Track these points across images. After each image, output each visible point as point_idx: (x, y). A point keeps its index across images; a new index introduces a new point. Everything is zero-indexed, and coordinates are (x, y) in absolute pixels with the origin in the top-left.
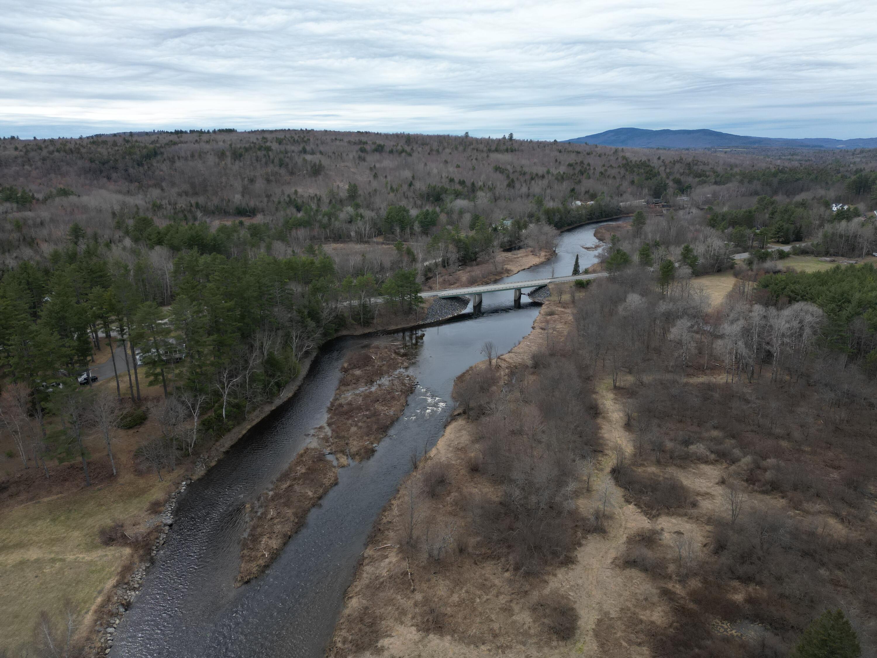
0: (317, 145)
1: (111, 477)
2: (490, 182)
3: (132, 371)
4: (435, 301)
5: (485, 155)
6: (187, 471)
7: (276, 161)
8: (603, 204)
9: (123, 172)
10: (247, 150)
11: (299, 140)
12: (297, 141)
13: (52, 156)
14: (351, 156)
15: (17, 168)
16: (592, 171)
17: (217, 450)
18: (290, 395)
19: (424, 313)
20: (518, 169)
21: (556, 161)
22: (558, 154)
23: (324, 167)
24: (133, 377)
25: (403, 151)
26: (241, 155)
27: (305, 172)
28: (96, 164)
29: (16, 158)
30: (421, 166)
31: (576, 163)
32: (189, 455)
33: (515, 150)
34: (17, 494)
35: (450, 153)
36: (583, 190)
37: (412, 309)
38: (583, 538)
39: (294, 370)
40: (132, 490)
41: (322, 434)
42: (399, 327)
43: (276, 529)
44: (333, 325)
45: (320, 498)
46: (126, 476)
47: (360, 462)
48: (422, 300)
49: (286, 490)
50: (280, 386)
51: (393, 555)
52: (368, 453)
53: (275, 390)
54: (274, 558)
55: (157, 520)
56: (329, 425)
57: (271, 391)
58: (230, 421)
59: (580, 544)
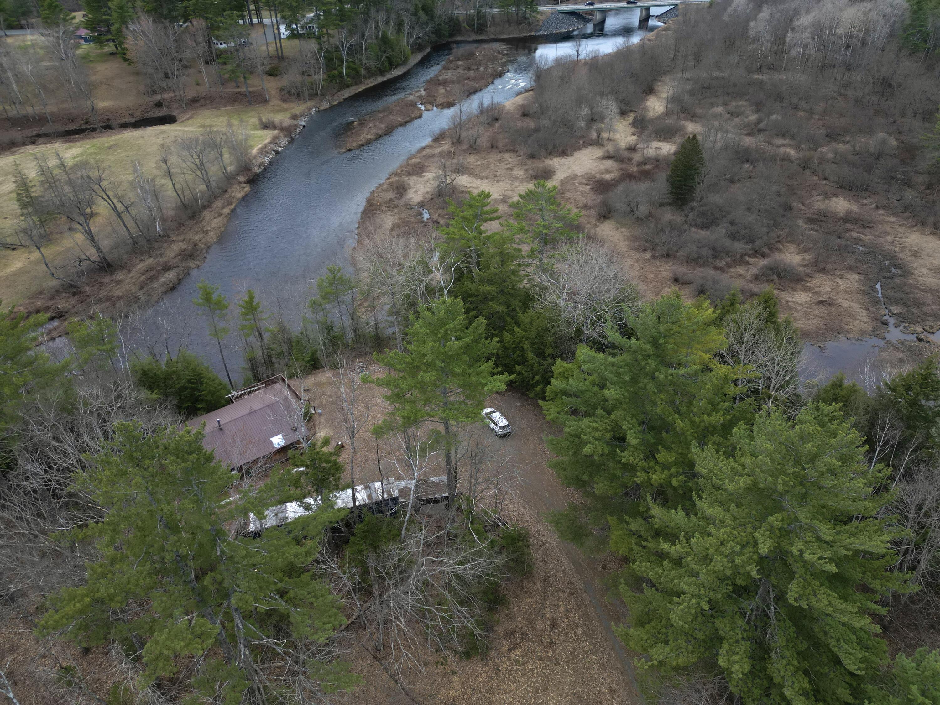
1: (265, 101)
3: (278, 41)
4: (552, 15)
6: (316, 104)
17: (339, 97)
18: (400, 73)
19: (538, 25)
24: (278, 44)
32: (317, 94)
34: (205, 105)
37: (526, 18)
38: (585, 147)
39: (405, 53)
40: (279, 108)
41: (418, 94)
42: (511, 36)
43: (372, 132)
44: (447, 26)
45: (406, 122)
46: (275, 102)
47: (442, 109)
48: (538, 13)
49: (383, 117)
50: (392, 64)
51: (446, 146)
52: (450, 105)
53: (387, 64)
54: (369, 142)
55: (295, 122)
56: (425, 90)
57: (383, 63)
58: (349, 79)
59: (579, 149)
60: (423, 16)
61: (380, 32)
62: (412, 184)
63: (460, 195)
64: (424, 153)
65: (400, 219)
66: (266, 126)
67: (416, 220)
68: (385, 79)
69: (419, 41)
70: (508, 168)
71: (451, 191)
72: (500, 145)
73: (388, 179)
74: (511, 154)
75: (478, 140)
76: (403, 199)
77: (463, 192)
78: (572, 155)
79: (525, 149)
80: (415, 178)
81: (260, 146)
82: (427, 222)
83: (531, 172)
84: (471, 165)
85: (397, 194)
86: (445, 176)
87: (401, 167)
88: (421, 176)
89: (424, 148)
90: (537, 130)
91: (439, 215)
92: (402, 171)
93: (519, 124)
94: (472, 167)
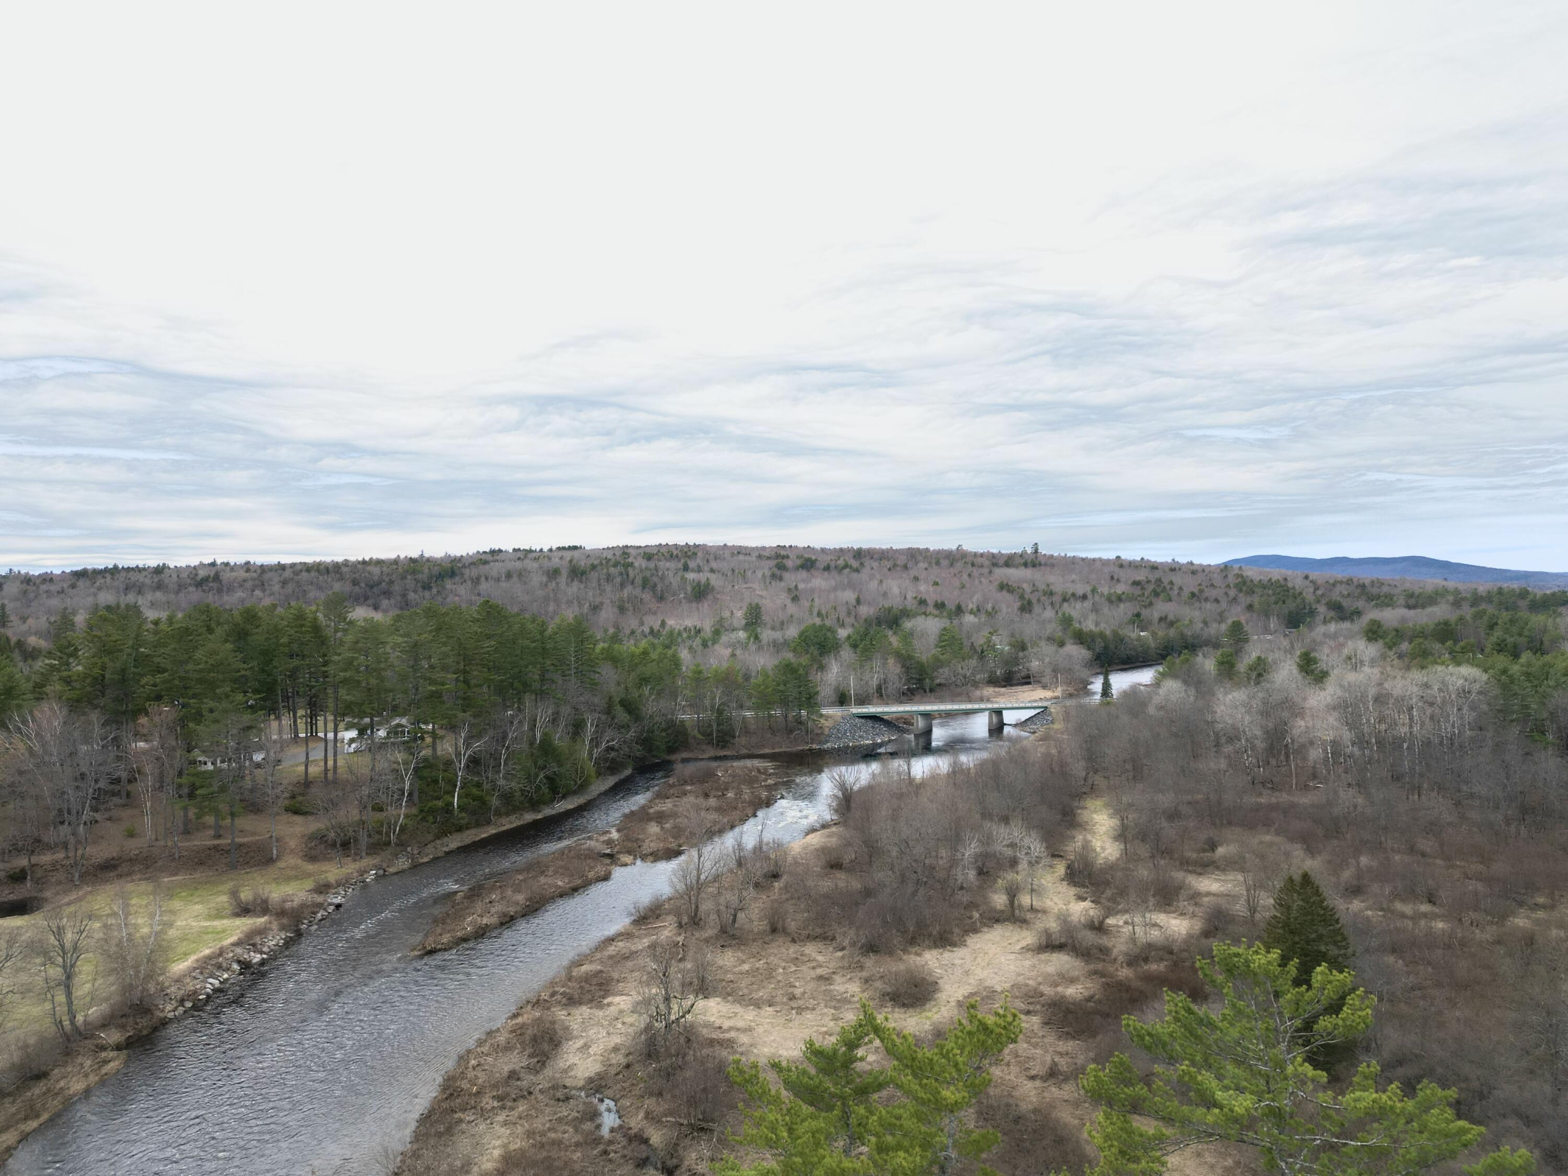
0: (708, 561)
1: (270, 861)
2: (990, 605)
4: (843, 719)
5: (986, 571)
6: (382, 861)
7: (639, 581)
8: (1189, 633)
9: (399, 598)
10: (594, 567)
11: (680, 555)
12: (677, 556)
13: (297, 578)
14: (759, 574)
15: (244, 595)
16: (1176, 592)
17: (436, 848)
18: (571, 807)
19: (822, 733)
20: (1042, 587)
21: (1112, 578)
22: (1117, 569)
23: (713, 588)
25: (846, 566)
26: (583, 573)
27: (682, 596)
28: (361, 587)
29: (245, 581)
30: (874, 584)
31: (1148, 582)
32: (389, 843)
33: (1040, 564)
34: (129, 874)
35: (926, 569)
36: (1156, 616)
37: (800, 723)
38: (985, 925)
39: (583, 772)
40: (293, 873)
41: (605, 838)
42: (777, 750)
43: (493, 910)
44: (664, 734)
45: (575, 890)
46: (291, 861)
47: (655, 861)
48: (822, 716)
49: (524, 880)
50: (556, 790)
51: (667, 931)
52: (672, 854)
53: (545, 789)
54: (481, 933)
55: (319, 899)
56: (618, 831)
57: (538, 788)
58: (463, 815)
59: (976, 931)
60: (622, 715)
61: (538, 735)
62: (575, 1026)
63: (705, 1051)
64: (611, 950)
65: (530, 1134)
66: (244, 910)
67: (578, 1138)
68: (540, 816)
69: (613, 754)
70: (820, 978)
71: (682, 1040)
72: (792, 926)
73: (515, 1016)
74: (821, 945)
75: (741, 916)
76: (548, 1072)
77: (712, 1042)
78: (963, 944)
79: (852, 933)
80: (585, 1010)
81: (207, 952)
82: (611, 1142)
83: (879, 984)
84: (726, 972)
85: (530, 1056)
86: (667, 999)
87: (553, 984)
88: (600, 1006)
89: (611, 940)
90: (868, 893)
91: (648, 1115)
92: (553, 994)
93: (826, 885)
94: (730, 977)
